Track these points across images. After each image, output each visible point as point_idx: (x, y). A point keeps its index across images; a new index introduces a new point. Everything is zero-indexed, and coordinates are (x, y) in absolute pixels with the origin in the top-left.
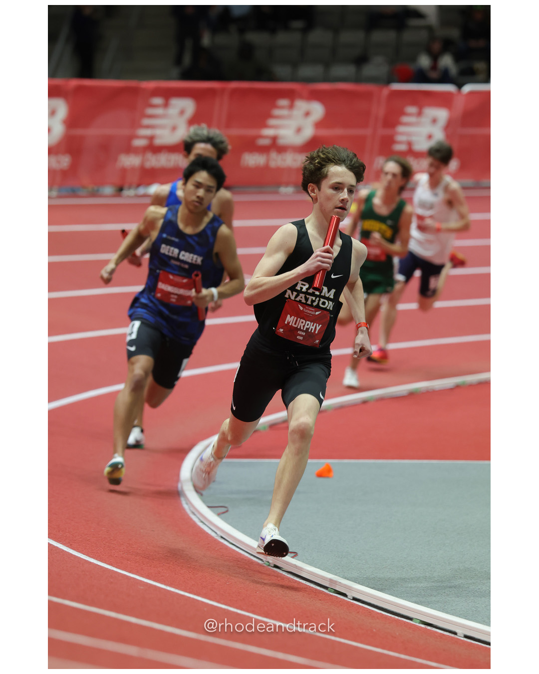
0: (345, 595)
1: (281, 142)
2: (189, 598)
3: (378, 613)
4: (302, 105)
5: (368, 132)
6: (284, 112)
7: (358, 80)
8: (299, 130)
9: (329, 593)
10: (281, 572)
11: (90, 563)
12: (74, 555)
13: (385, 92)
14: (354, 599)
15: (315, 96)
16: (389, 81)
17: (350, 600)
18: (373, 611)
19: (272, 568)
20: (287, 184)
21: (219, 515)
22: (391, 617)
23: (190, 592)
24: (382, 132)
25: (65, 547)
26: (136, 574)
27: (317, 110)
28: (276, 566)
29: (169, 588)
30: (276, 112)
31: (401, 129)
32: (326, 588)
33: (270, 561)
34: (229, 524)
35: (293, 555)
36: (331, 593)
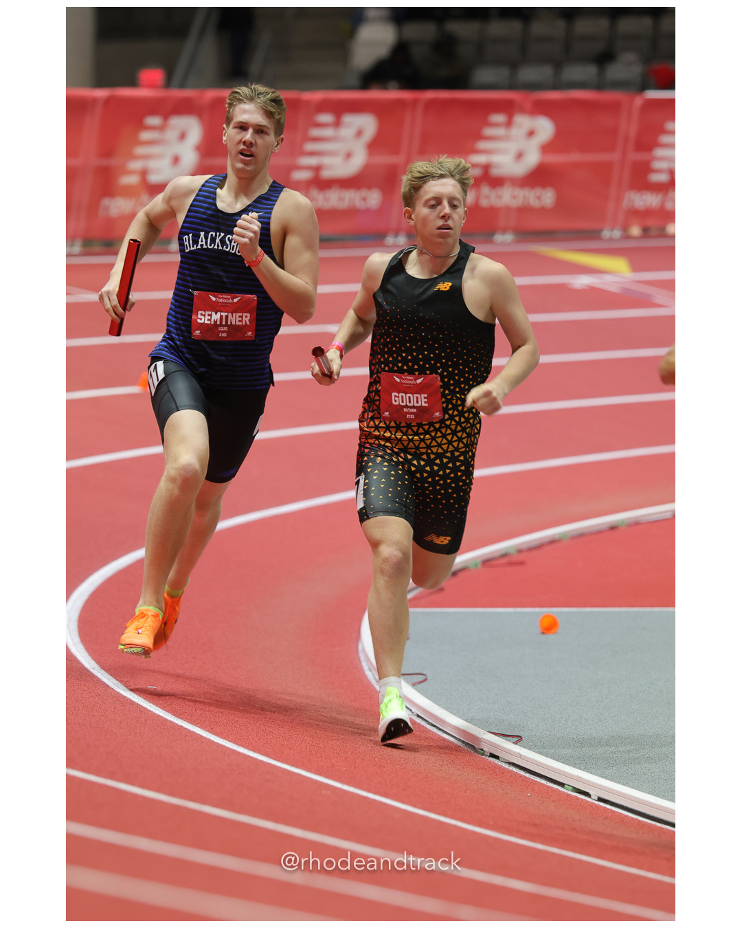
0: (587, 794)
1: (495, 172)
2: (374, 801)
3: (633, 819)
4: (523, 122)
5: (614, 157)
6: (500, 131)
7: (600, 86)
8: (520, 156)
9: (565, 791)
10: (500, 763)
11: (239, 753)
12: (217, 743)
13: (638, 101)
14: (600, 799)
15: (541, 109)
16: (644, 87)
17: (593, 801)
18: (626, 816)
19: (487, 758)
20: (504, 230)
21: (414, 685)
22: (650, 824)
23: (375, 793)
24: (634, 156)
25: (205, 732)
26: (301, 768)
27: (545, 128)
28: (492, 755)
29: (346, 787)
30: (488, 131)
31: (659, 152)
32: (562, 785)
33: (485, 749)
34: (427, 697)
35: (515, 739)
36: (569, 792)
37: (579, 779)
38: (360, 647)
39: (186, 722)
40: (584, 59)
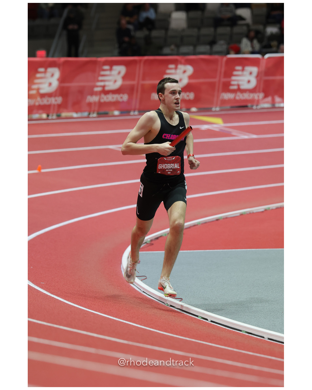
0: (207, 320)
4: (181, 67)
5: (216, 80)
6: (173, 71)
7: (211, 53)
8: (180, 80)
10: (174, 309)
13: (224, 59)
14: (212, 321)
15: (188, 62)
17: (209, 322)
18: (221, 327)
19: (169, 307)
21: (142, 280)
24: (223, 80)
28: (171, 306)
30: (168, 72)
31: (234, 78)
32: (197, 316)
33: (168, 303)
34: (147, 285)
35: (180, 300)
36: (200, 319)
37: (204, 314)
38: (122, 267)
39: (55, 296)
40: (204, 44)
